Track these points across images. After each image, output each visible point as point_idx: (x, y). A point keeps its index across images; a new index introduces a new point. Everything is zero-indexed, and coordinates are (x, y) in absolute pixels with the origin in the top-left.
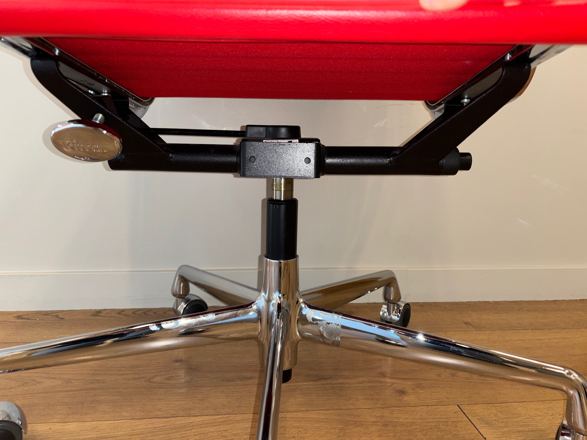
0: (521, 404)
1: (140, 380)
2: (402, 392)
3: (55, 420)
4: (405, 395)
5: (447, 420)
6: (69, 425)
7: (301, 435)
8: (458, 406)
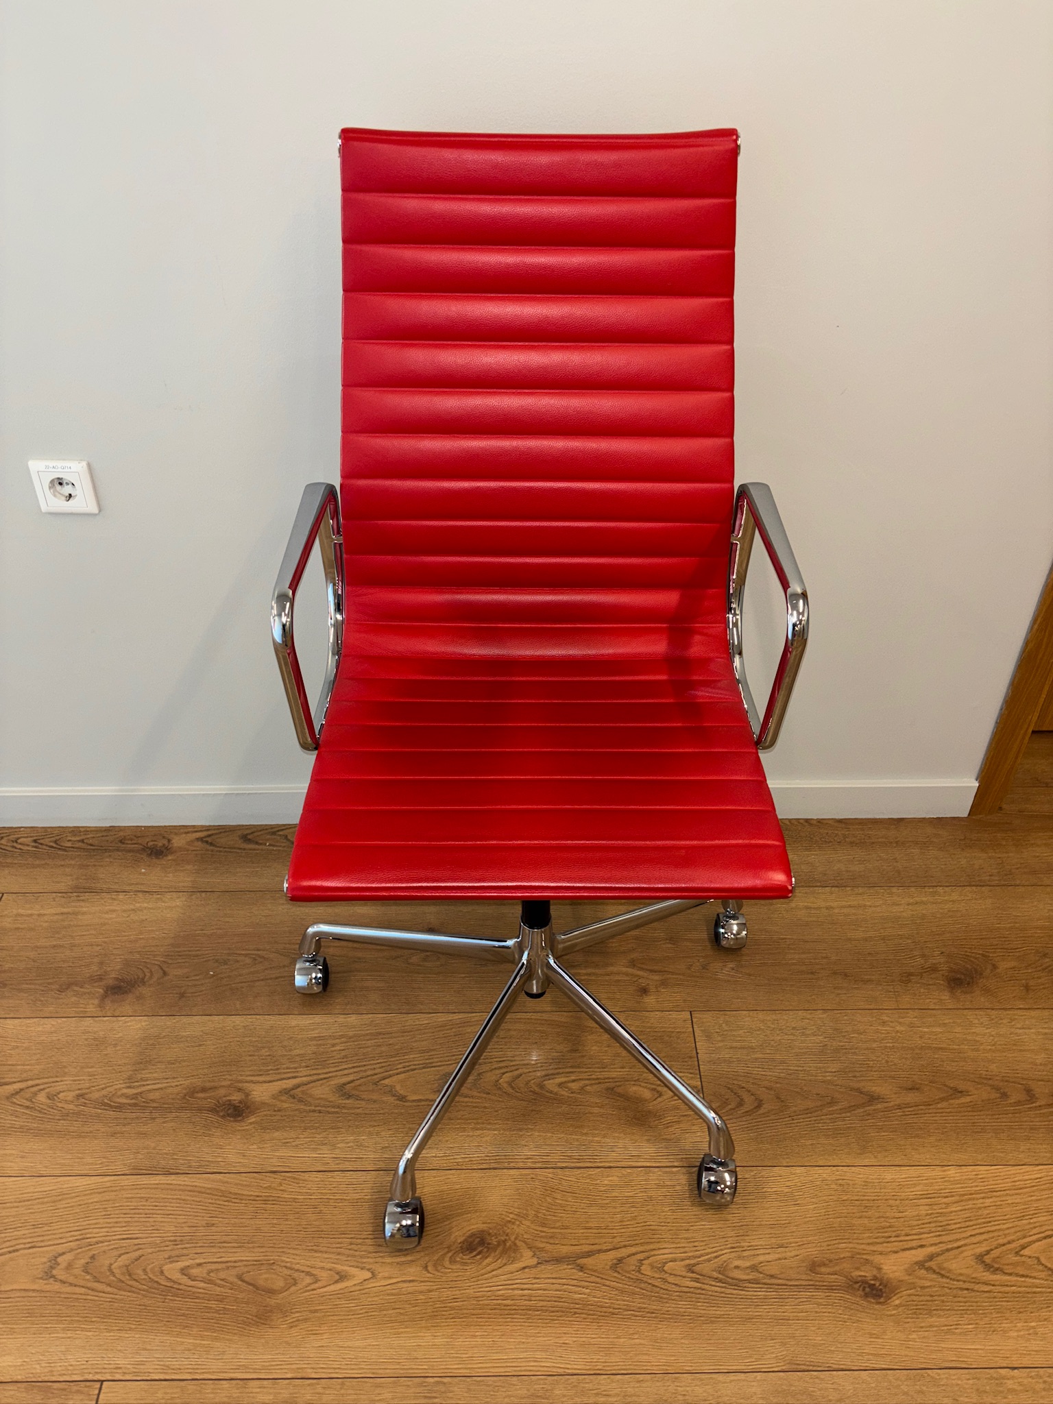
0: (751, 1013)
1: (398, 959)
2: (644, 991)
3: (337, 1011)
4: (646, 995)
5: (673, 1030)
6: (350, 1017)
7: (543, 1041)
8: (691, 1012)
